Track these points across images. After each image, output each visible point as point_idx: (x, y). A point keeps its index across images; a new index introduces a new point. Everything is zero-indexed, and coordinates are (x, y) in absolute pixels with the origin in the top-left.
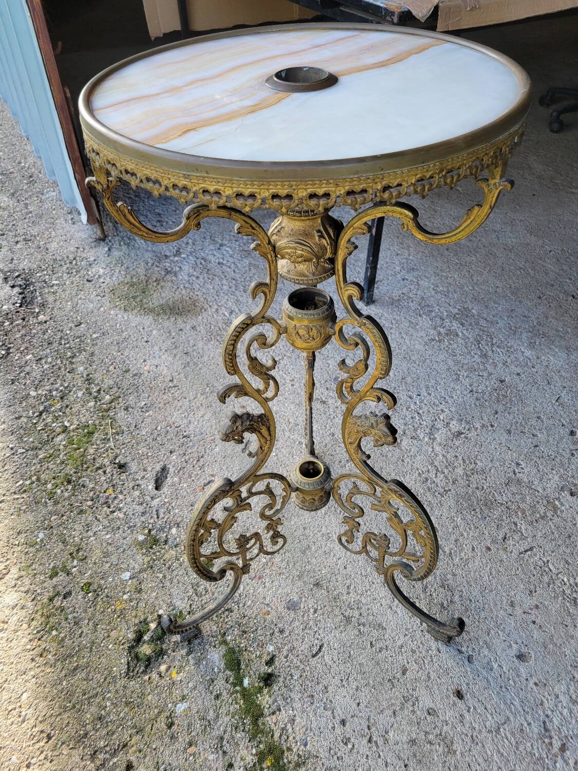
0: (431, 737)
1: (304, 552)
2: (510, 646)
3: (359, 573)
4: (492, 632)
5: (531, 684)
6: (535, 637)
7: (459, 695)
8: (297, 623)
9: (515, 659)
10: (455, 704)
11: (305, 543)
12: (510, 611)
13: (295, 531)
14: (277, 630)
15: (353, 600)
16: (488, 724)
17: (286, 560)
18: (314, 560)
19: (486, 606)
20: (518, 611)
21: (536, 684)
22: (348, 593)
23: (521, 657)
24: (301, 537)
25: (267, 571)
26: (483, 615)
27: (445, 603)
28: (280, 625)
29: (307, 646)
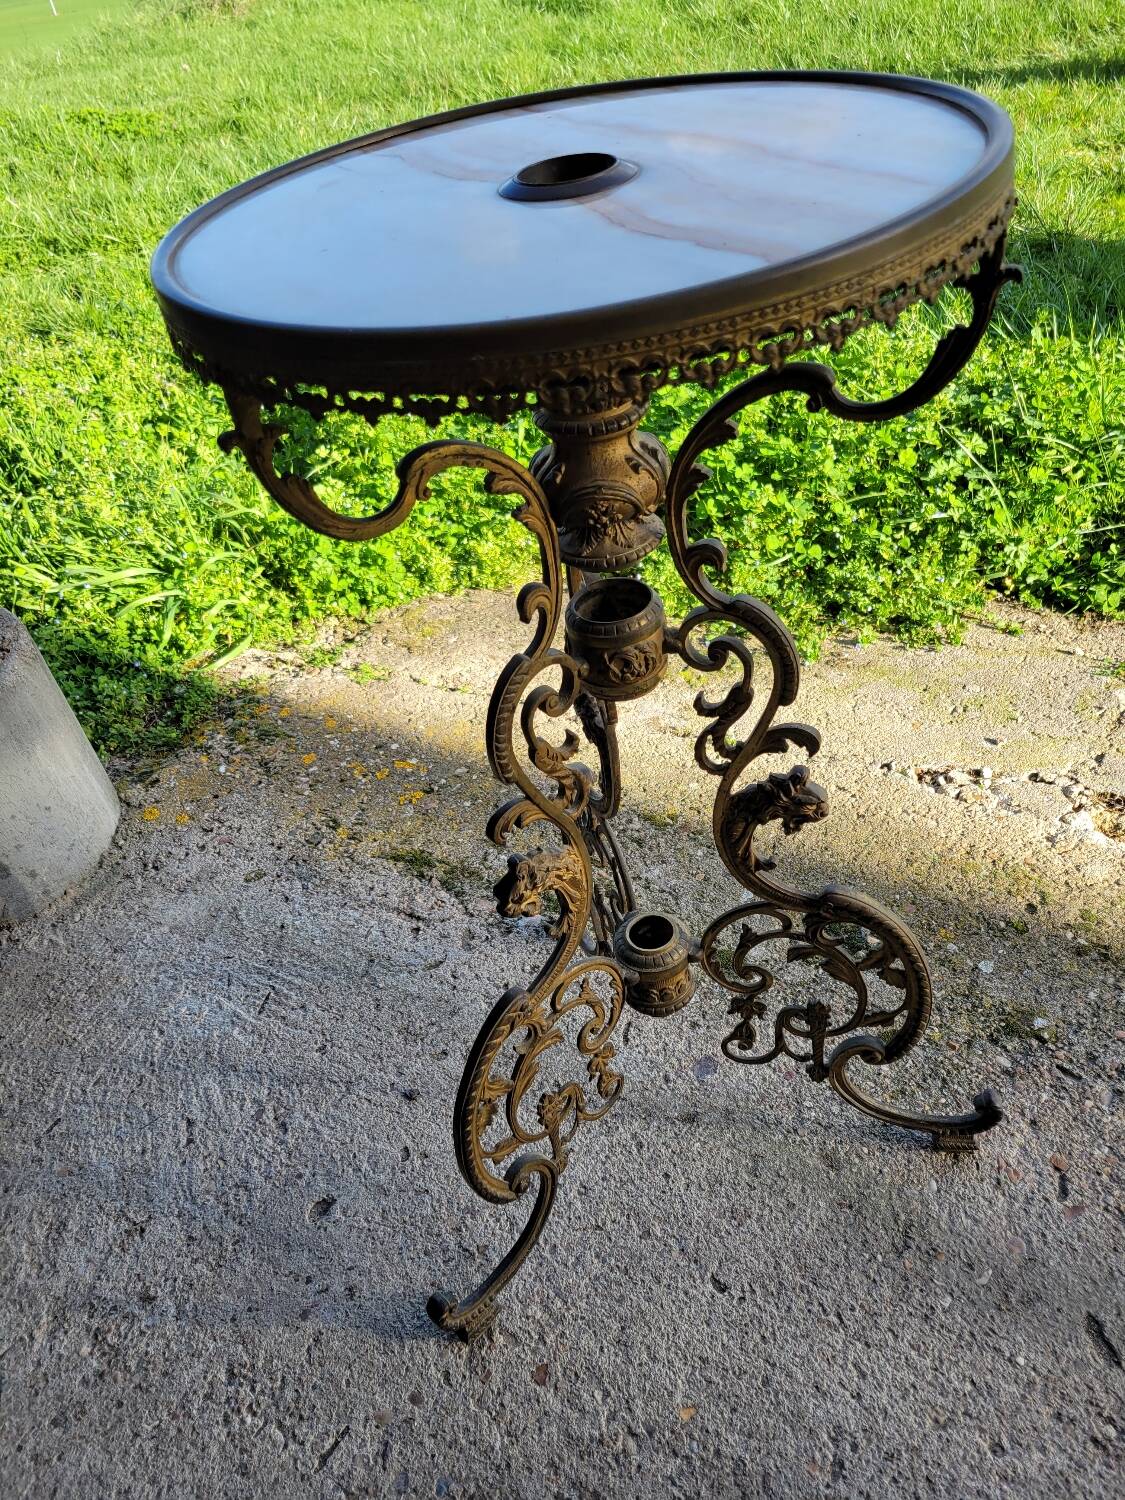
0: (435, 1029)
1: (755, 1158)
2: (344, 1213)
3: (637, 1182)
4: (378, 1218)
5: (307, 1172)
6: (306, 1252)
7: (409, 1097)
8: (681, 1046)
9: (335, 1194)
10: (414, 1082)
11: (767, 1177)
12: (353, 1274)
13: (803, 1190)
14: (701, 1023)
15: (621, 1129)
16: (363, 1085)
17: (773, 1126)
18: (727, 1155)
19: (396, 1259)
20: (338, 1288)
21: (300, 1176)
22: (634, 1136)
23: (325, 1206)
24: (782, 1184)
25: (787, 1091)
26: (399, 1239)
27: (469, 1221)
28: (701, 1031)
29: (646, 1029)
